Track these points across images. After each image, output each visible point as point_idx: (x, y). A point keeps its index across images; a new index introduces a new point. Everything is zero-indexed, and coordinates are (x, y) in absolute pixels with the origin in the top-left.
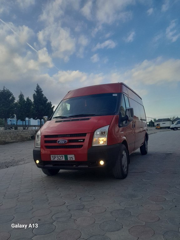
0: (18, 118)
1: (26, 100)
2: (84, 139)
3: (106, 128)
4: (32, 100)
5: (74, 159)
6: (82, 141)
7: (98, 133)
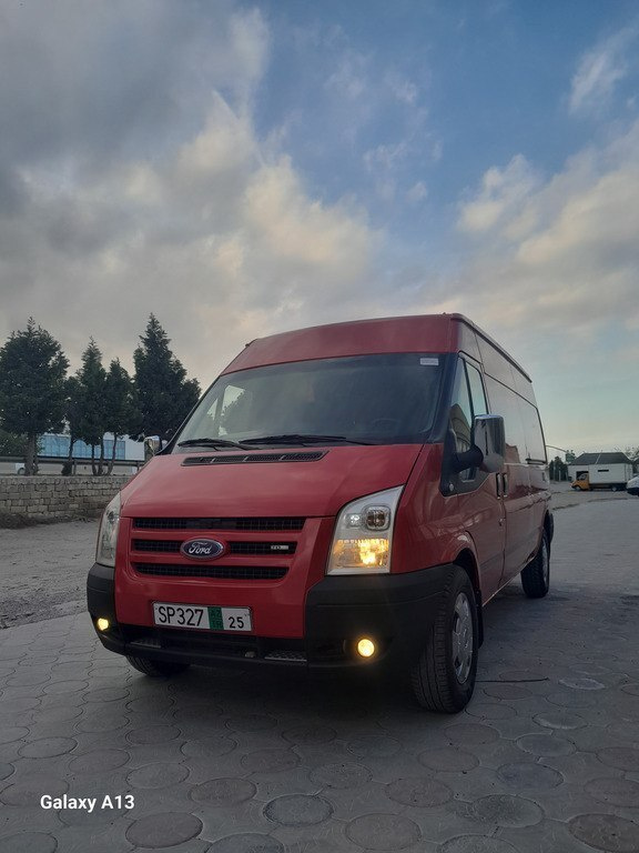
0: (75, 435)
1: (108, 371)
2: (295, 543)
3: (389, 501)
4: (132, 372)
5: (248, 627)
6: (284, 552)
7: (355, 519)
